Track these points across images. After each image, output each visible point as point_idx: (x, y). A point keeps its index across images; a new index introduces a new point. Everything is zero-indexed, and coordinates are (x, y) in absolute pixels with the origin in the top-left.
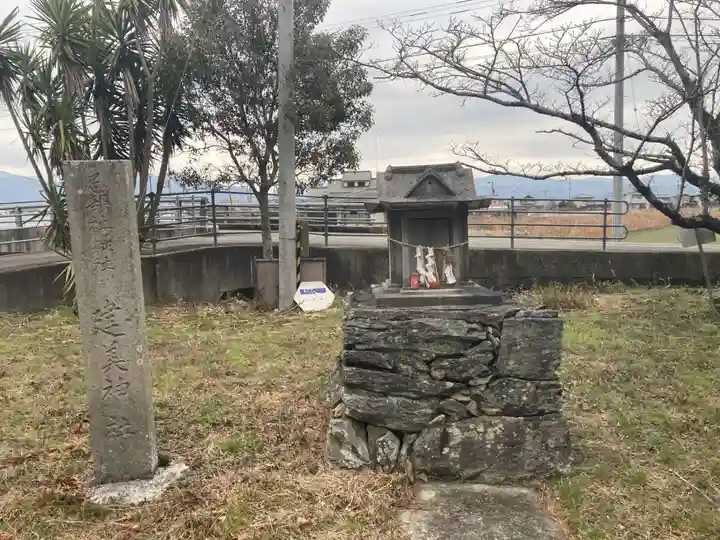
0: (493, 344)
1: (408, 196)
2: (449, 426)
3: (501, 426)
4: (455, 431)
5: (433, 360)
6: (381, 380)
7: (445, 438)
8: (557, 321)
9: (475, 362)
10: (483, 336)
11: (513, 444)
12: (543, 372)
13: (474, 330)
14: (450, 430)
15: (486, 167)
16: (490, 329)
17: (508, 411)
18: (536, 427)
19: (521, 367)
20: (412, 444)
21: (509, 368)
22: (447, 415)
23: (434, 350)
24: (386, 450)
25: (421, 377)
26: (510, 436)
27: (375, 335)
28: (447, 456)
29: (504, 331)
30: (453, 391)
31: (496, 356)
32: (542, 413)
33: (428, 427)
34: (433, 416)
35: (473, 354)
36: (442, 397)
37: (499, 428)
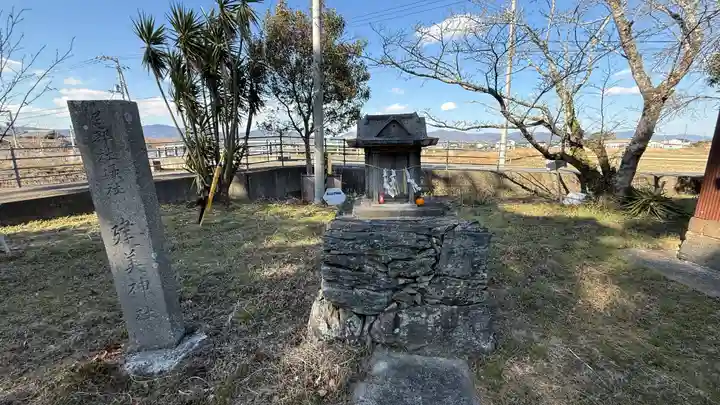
0: (436, 252)
1: (378, 136)
2: (401, 312)
3: (439, 313)
4: (404, 316)
5: (389, 263)
6: (350, 278)
7: (397, 322)
8: (486, 236)
9: (422, 265)
10: (428, 246)
11: (448, 326)
12: (473, 275)
13: (422, 240)
14: (400, 316)
15: (434, 123)
16: (434, 240)
17: (445, 301)
18: (465, 314)
19: (457, 270)
20: (372, 324)
21: (447, 269)
22: (398, 304)
23: (391, 255)
24: (353, 329)
25: (380, 275)
26: (446, 321)
27: (347, 244)
28: (397, 335)
29: (445, 241)
30: (405, 285)
31: (437, 260)
32: (471, 303)
33: (385, 313)
34: (388, 304)
35: (421, 258)
36: (395, 290)
37: (437, 315)
